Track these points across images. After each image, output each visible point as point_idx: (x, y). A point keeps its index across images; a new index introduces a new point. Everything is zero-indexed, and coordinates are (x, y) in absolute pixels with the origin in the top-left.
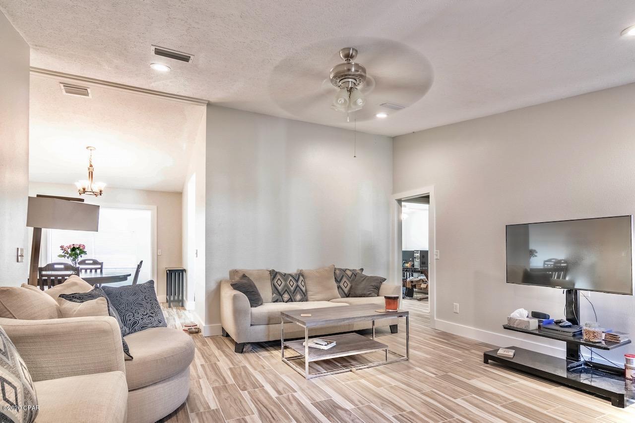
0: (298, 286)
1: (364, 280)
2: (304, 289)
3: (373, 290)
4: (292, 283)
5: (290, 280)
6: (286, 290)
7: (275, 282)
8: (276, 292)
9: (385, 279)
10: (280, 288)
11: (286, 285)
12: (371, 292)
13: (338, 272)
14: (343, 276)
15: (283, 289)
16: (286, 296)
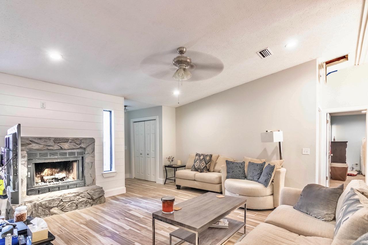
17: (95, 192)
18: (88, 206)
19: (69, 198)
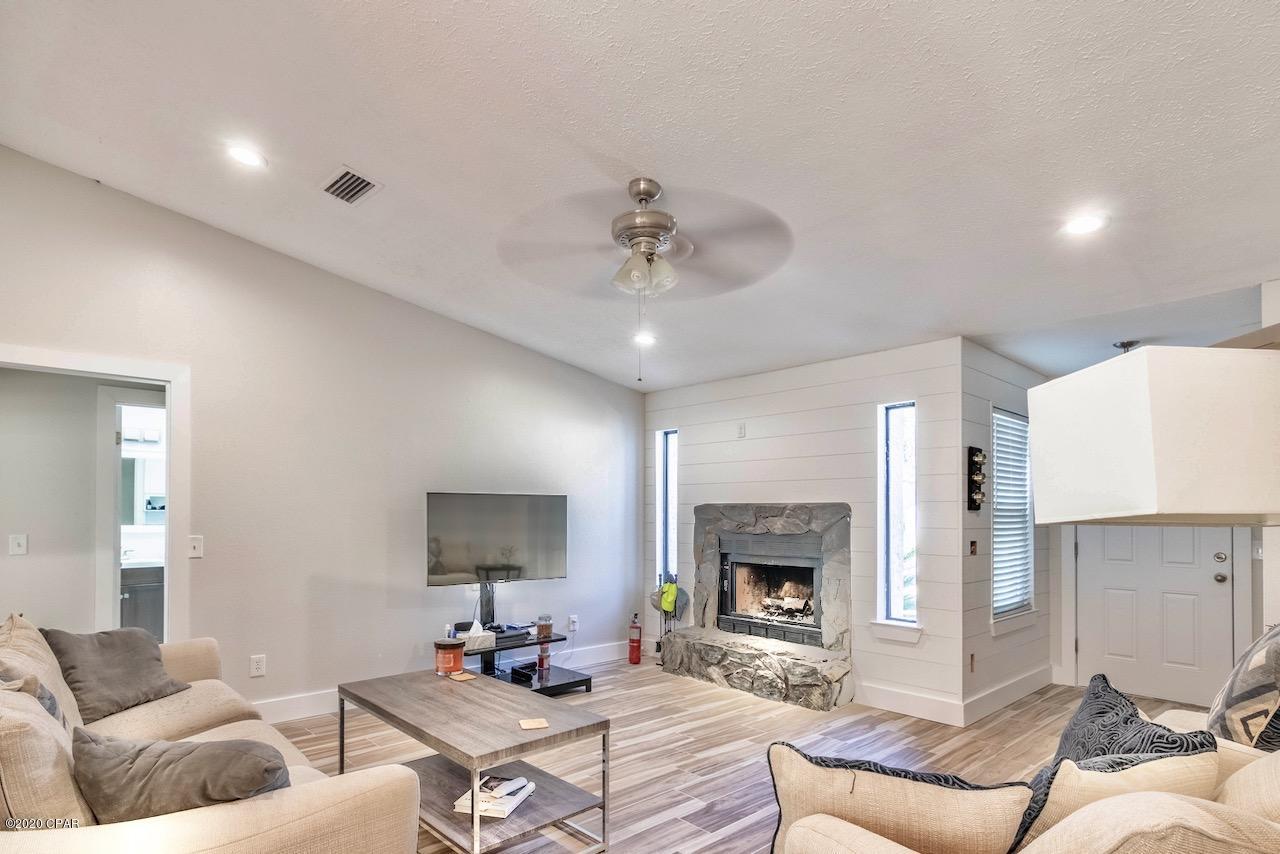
17: (794, 663)
18: (775, 696)
19: (739, 656)
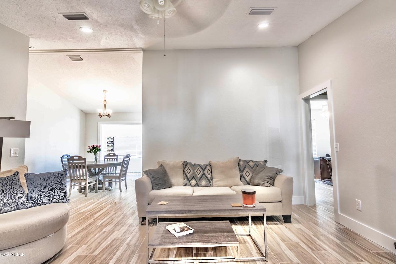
0: (204, 174)
1: (263, 170)
2: (209, 177)
3: (267, 180)
4: (199, 172)
5: (197, 169)
6: (193, 177)
7: (186, 170)
8: (186, 178)
9: (282, 171)
10: (189, 175)
11: (194, 173)
12: (265, 182)
13: (241, 163)
14: (245, 167)
15: (191, 176)
16: (193, 182)
